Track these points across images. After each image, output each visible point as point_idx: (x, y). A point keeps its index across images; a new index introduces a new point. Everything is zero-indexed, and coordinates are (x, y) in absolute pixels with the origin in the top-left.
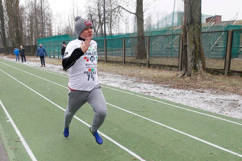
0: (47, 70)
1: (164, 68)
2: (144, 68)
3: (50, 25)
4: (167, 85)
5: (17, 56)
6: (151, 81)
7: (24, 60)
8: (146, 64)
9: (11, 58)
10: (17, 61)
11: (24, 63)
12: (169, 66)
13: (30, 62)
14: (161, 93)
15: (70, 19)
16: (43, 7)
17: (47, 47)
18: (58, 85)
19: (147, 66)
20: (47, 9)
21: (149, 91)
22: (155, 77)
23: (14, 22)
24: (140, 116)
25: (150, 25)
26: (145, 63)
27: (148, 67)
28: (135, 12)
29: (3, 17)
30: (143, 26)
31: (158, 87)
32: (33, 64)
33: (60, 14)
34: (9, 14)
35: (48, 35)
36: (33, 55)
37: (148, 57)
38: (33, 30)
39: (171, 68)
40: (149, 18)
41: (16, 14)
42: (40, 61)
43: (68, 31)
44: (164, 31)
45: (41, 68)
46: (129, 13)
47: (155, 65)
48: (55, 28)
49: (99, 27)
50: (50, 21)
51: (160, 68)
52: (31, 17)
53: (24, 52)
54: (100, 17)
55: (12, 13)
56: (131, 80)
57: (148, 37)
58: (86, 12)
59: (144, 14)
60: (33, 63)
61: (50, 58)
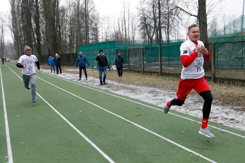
0: (85, 85)
1: (234, 83)
2: (209, 83)
3: (96, 30)
4: (239, 107)
5: (52, 66)
6: (217, 101)
7: (59, 71)
8: (211, 78)
9: (45, 69)
11: (59, 75)
12: (240, 81)
13: (66, 74)
14: (232, 120)
15: (120, 23)
16: (87, 9)
17: (90, 56)
19: (213, 80)
20: (92, 11)
21: (216, 115)
22: (222, 96)
23: (51, 26)
25: (215, 30)
26: (210, 76)
27: (214, 81)
28: (196, 14)
30: (207, 31)
31: (227, 110)
32: (70, 77)
33: (108, 18)
34: (46, 18)
35: (93, 42)
36: (73, 65)
37: (213, 69)
38: (74, 36)
39: (243, 84)
40: (214, 24)
41: (53, 16)
42: (79, 73)
43: (118, 38)
44: (233, 37)
45: (79, 82)
46: (189, 16)
47: (222, 79)
48: (102, 33)
49: (154, 32)
50: (96, 24)
51: (229, 83)
52: (73, 20)
53: (60, 62)
54: (155, 21)
55: (49, 15)
56: (192, 100)
57: (213, 44)
58: (139, 15)
59: (208, 17)
60: (69, 76)
61: (92, 69)
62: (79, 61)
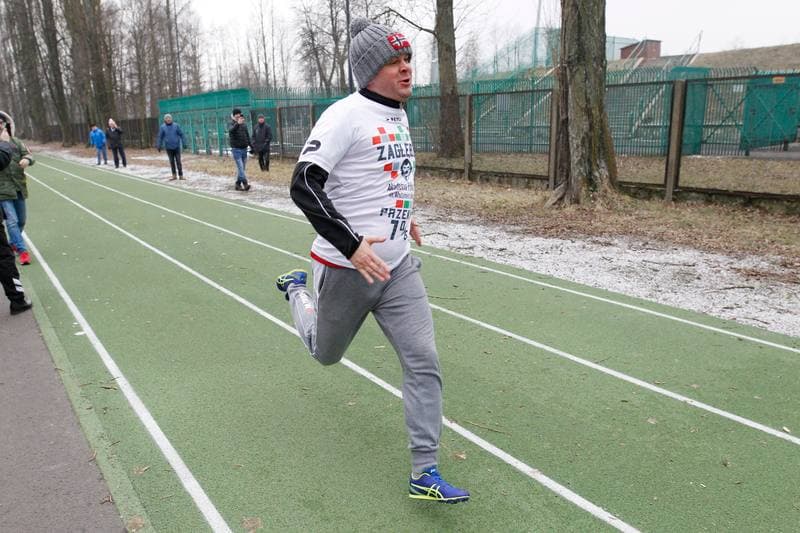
0: (189, 190)
1: (509, 182)
2: (458, 181)
3: (193, 60)
4: (517, 228)
5: (100, 148)
6: (474, 216)
7: (121, 161)
8: (462, 171)
9: (82, 157)
10: (99, 164)
11: (122, 170)
12: (524, 176)
13: (138, 166)
14: (501, 250)
15: (253, 43)
16: (172, 7)
17: (188, 123)
18: (220, 232)
19: (467, 176)
20: (184, 14)
21: (472, 244)
22: (485, 207)
23: (89, 52)
24: (444, 310)
25: (475, 63)
26: (461, 167)
27: (470, 178)
28: (432, 27)
29: (54, 36)
30: (455, 66)
31: (493, 234)
32: (148, 173)
33: (222, 30)
34: (72, 27)
35: (189, 90)
36: (148, 147)
37: (467, 152)
38: (145, 76)
39: (528, 183)
40: (472, 45)
41: (92, 25)
42: (169, 164)
43: (248, 79)
44: (512, 80)
46: (417, 30)
47: (486, 173)
48: (210, 69)
49: (334, 67)
50: (194, 47)
51: (500, 182)
52: (139, 37)
53: (120, 139)
54: (336, 40)
55: (81, 23)
56: (423, 215)
57: (468, 98)
58: (298, 24)
59: (457, 34)
60: (146, 171)
61: (195, 156)
62: (163, 134)
